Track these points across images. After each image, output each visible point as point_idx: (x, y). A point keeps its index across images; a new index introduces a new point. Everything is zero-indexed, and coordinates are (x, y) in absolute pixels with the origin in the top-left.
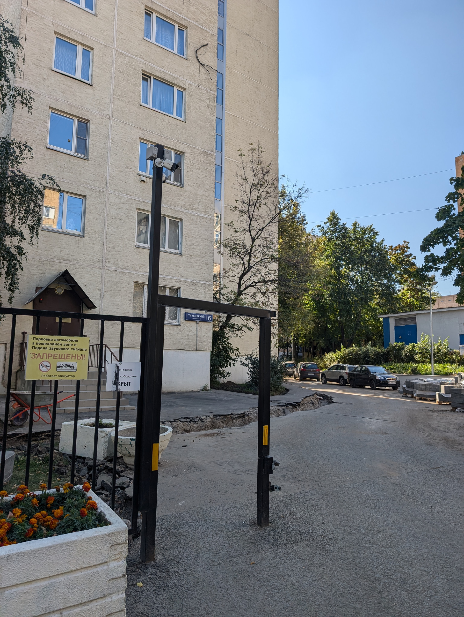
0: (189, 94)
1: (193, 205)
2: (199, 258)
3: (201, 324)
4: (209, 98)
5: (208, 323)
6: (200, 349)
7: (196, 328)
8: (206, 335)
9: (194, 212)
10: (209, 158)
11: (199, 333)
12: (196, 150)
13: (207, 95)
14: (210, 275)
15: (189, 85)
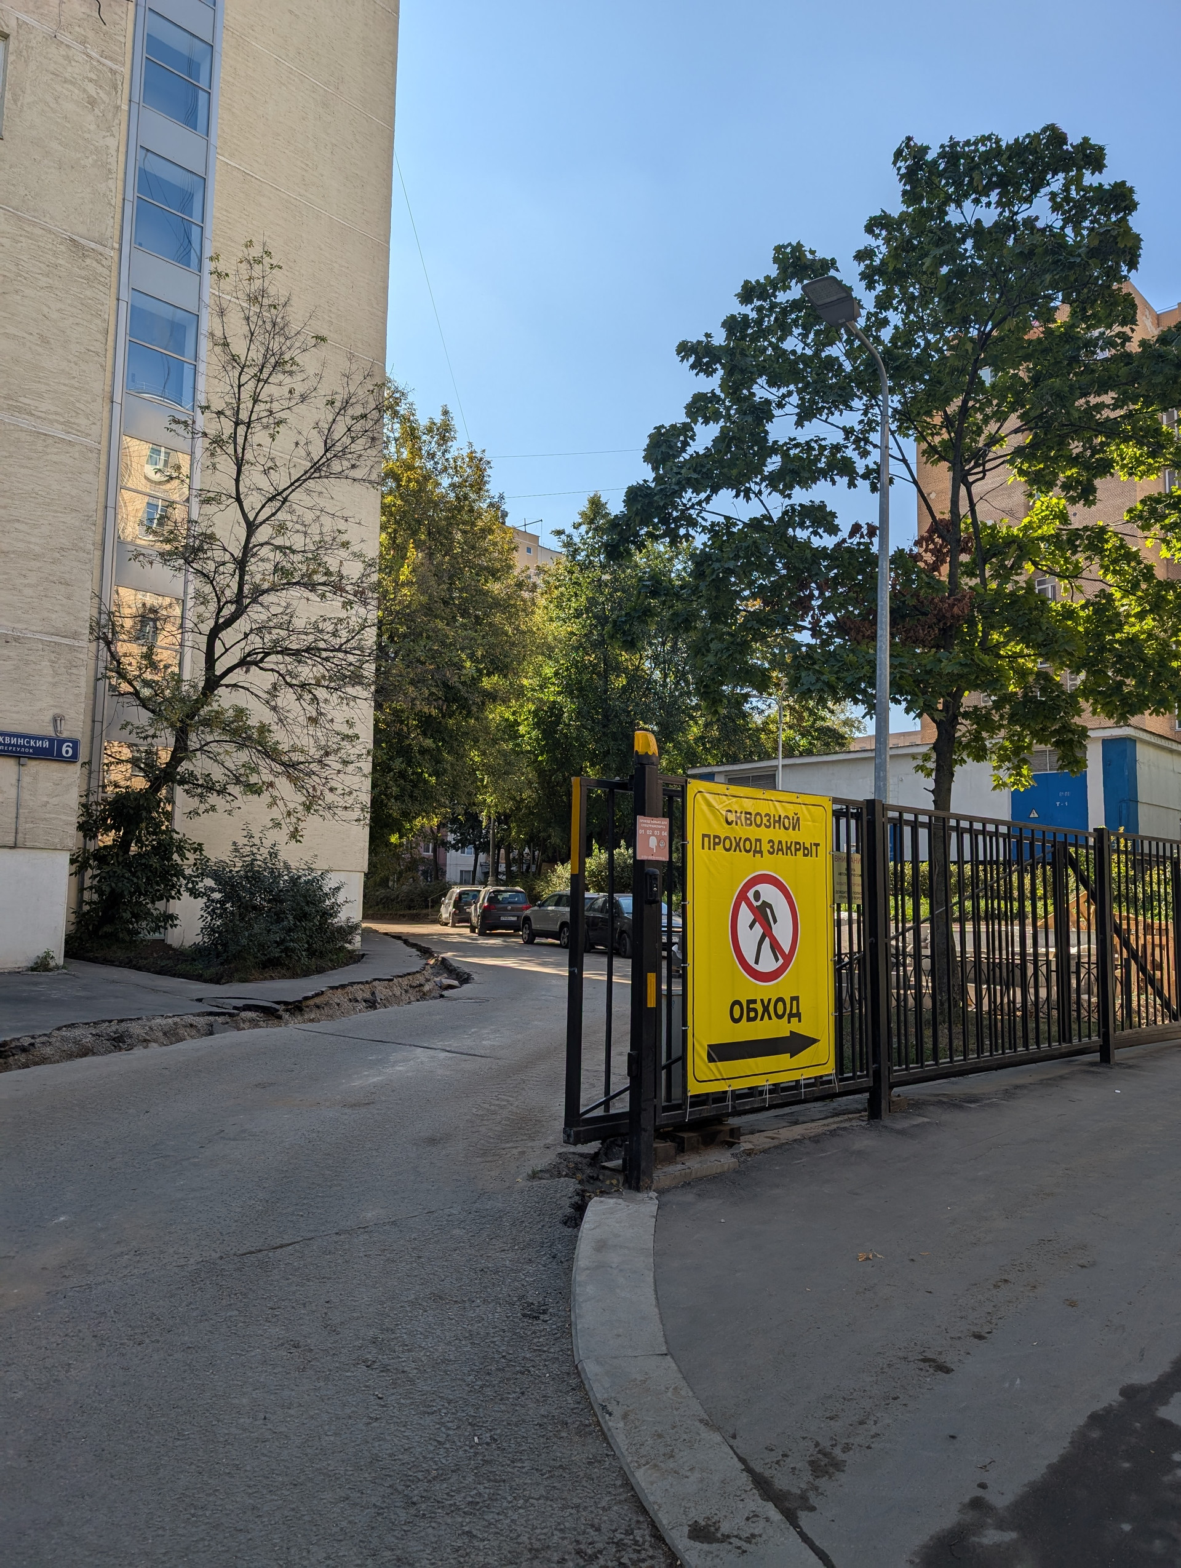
0: (19, 53)
1: (21, 399)
2: (35, 564)
3: (36, 767)
4: (95, 77)
5: (63, 765)
6: (28, 844)
7: (16, 777)
8: (55, 801)
9: (25, 422)
10: (88, 261)
11: (26, 796)
12: (41, 232)
13: (88, 67)
14: (77, 619)
15: (20, 24)
